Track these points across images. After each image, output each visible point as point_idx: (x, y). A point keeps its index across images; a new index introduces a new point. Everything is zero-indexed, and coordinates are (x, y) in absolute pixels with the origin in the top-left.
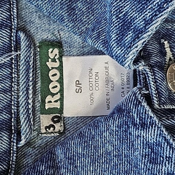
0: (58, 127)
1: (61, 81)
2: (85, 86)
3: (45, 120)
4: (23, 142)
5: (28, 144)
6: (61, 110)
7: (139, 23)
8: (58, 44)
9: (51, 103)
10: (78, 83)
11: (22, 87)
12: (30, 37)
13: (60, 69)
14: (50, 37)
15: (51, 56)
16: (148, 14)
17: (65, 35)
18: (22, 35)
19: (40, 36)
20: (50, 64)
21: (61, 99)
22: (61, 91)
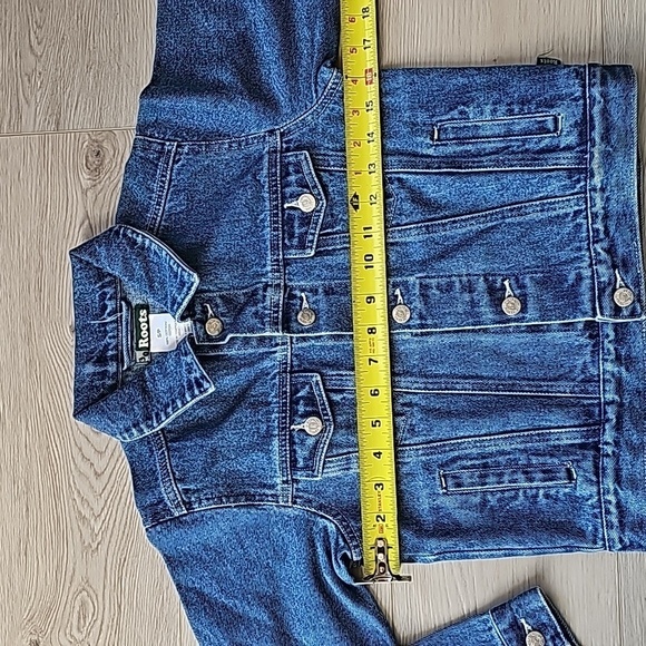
0: (147, 359)
1: (148, 330)
2: (163, 333)
3: (139, 354)
4: (125, 367)
5: (129, 369)
6: (149, 348)
7: (179, 300)
8: (146, 307)
9: (143, 344)
10: (159, 331)
11: (124, 334)
12: (129, 304)
13: (148, 322)
14: (141, 302)
15: (142, 314)
16: (182, 296)
17: (151, 301)
18: (123, 303)
19: (134, 304)
20: (141, 320)
21: (149, 341)
22: (149, 336)
